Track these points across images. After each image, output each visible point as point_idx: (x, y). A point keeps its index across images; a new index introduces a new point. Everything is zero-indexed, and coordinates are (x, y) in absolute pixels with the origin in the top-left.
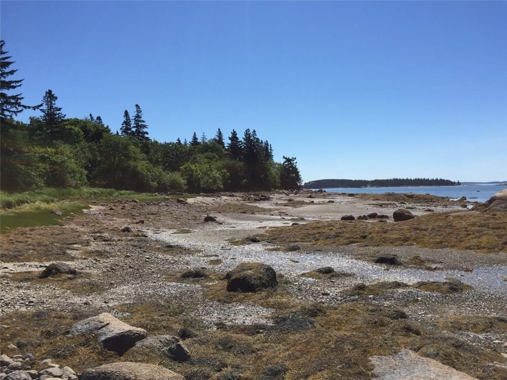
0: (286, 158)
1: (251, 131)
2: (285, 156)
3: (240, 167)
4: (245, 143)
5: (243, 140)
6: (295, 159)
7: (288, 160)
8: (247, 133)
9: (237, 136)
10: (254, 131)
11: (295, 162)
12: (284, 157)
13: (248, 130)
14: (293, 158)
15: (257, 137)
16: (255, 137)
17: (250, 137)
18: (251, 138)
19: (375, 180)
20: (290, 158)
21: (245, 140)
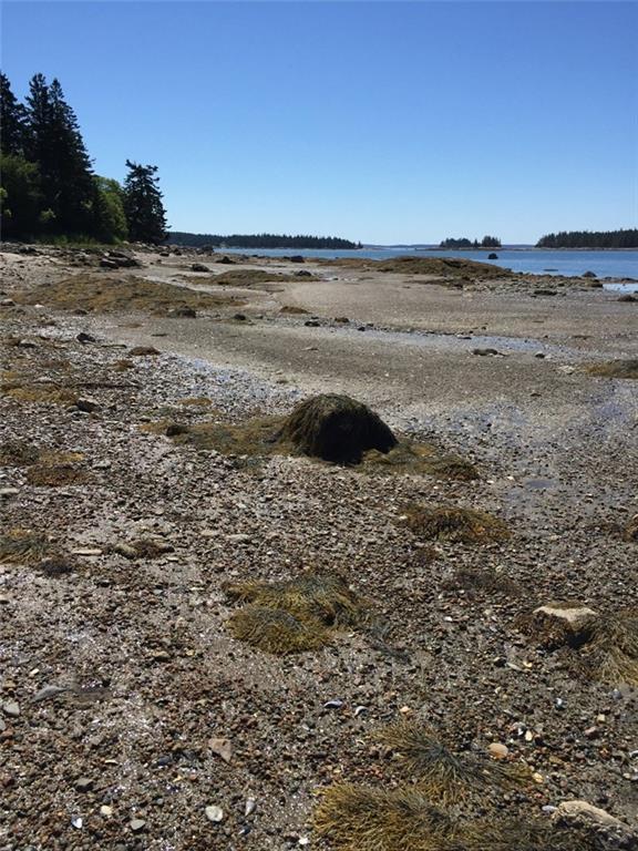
0: (133, 167)
1: (49, 83)
2: (132, 162)
3: (32, 176)
4: (33, 114)
5: (27, 106)
6: (155, 169)
7: (140, 172)
8: (37, 83)
9: (11, 89)
10: (56, 83)
11: (153, 177)
12: (129, 164)
13: (38, 79)
14: (150, 167)
15: (63, 100)
16: (59, 98)
17: (45, 97)
18: (49, 102)
19: (234, 236)
20: (144, 167)
21: (31, 103)
